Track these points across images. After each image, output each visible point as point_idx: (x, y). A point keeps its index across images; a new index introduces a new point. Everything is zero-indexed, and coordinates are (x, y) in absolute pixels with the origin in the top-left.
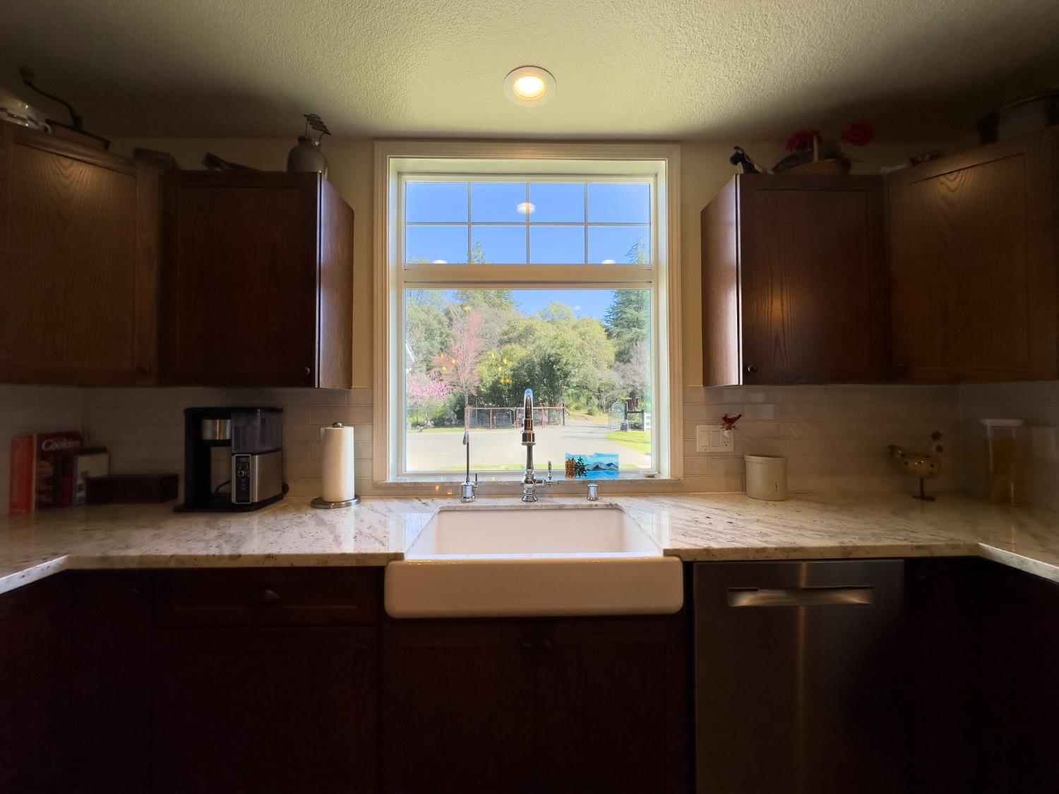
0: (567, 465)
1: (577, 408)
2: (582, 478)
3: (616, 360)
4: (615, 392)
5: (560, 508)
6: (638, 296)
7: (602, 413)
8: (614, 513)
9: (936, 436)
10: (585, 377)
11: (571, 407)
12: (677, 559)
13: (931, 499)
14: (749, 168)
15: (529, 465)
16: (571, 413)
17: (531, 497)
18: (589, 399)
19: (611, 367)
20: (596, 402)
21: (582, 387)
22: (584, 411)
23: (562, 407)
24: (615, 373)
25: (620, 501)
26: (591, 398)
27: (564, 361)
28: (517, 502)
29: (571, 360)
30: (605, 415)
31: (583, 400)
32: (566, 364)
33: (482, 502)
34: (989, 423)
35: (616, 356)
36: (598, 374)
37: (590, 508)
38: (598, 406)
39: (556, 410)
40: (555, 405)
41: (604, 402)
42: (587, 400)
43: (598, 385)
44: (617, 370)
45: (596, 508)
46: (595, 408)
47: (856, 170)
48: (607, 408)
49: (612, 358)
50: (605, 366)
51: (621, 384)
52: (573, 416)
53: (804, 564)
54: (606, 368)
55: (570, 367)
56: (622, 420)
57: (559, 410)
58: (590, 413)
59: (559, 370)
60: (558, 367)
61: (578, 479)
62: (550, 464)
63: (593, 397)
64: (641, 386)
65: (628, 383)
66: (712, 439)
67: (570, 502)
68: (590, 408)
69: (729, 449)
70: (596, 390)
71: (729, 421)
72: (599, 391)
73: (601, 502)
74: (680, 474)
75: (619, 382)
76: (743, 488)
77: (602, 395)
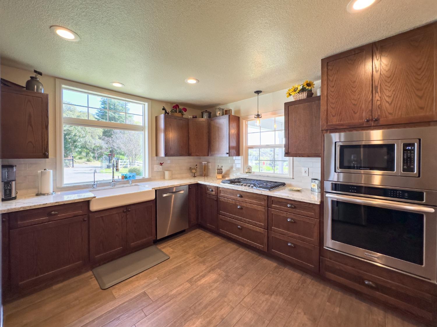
0: (122, 177)
1: (80, 158)
2: (126, 180)
3: (103, 135)
4: (102, 151)
5: (123, 187)
6: (115, 106)
7: (95, 161)
8: (136, 186)
9: (196, 165)
10: (86, 142)
11: (77, 158)
12: (154, 190)
13: (196, 177)
14: (166, 112)
15: (113, 177)
16: (76, 161)
17: (114, 185)
18: (87, 154)
19: (100, 138)
20: (92, 155)
21: (84, 147)
22: (84, 160)
23: (71, 158)
24: (103, 141)
25: (138, 184)
26: (89, 153)
27: (73, 134)
28: (110, 187)
29: (78, 134)
30: (97, 161)
31: (84, 154)
32: (75, 136)
33: (98, 188)
34: (203, 163)
35: (103, 133)
36: (93, 141)
37: (131, 186)
38: (93, 157)
39: (68, 160)
40: (67, 157)
41: (96, 155)
42: (86, 154)
43: (93, 146)
44: (103, 140)
45: (132, 186)
46: (91, 158)
48: (98, 158)
49: (101, 134)
50: (97, 137)
51: (106, 146)
52: (78, 162)
53: (175, 188)
54: (97, 139)
55: (77, 138)
56: (108, 164)
57: (70, 160)
58: (88, 161)
59: (70, 138)
60: (69, 137)
61: (125, 180)
62: (118, 177)
63: (90, 153)
64: (117, 148)
65: (110, 146)
66: (158, 168)
67: (125, 185)
68: (88, 158)
69: (161, 170)
70: (92, 149)
71: (161, 164)
72: (94, 150)
73: (133, 184)
74: (150, 176)
75: (104, 146)
76: (164, 178)
77: (95, 151)
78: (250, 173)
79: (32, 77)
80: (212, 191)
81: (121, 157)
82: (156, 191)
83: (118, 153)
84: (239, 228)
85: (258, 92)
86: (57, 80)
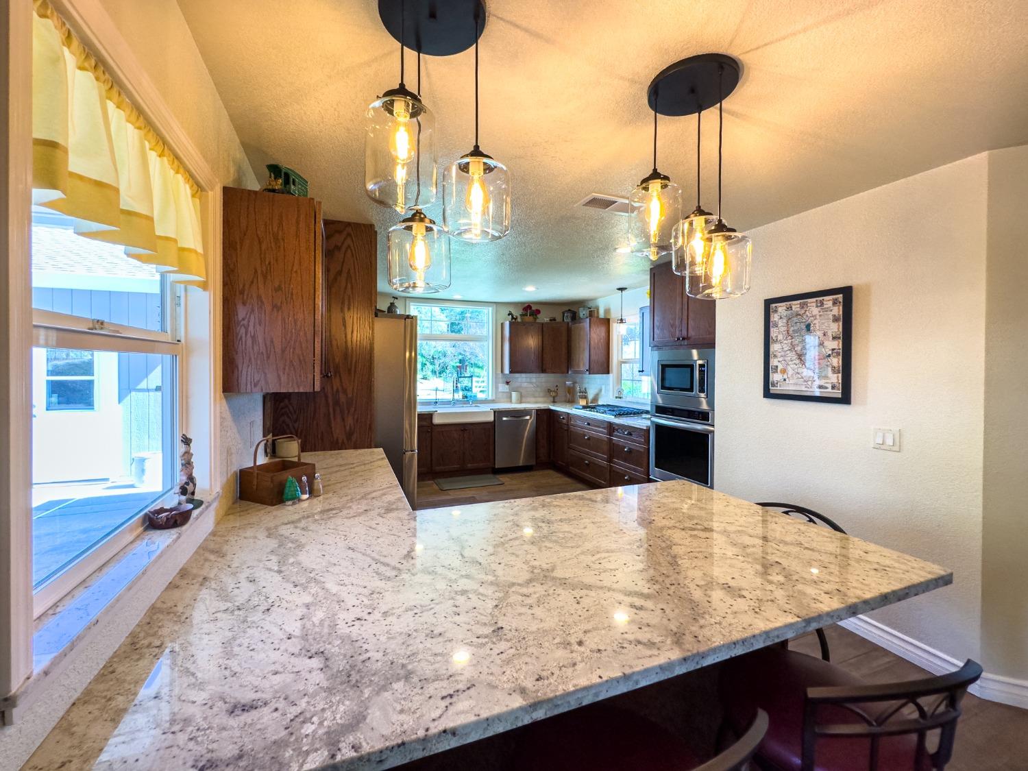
4: (447, 360)
5: (462, 405)
7: (435, 378)
9: (557, 386)
12: (492, 410)
13: (547, 400)
14: (513, 318)
18: (425, 365)
20: (431, 367)
24: (448, 343)
30: (438, 379)
34: (567, 382)
36: (433, 343)
38: (432, 371)
41: (437, 368)
43: (433, 353)
44: (449, 339)
45: (471, 405)
46: (429, 373)
47: (538, 321)
48: (440, 373)
49: (445, 330)
51: (453, 352)
64: (470, 354)
65: (459, 351)
66: (503, 388)
67: (465, 405)
68: (424, 373)
69: (508, 390)
70: (430, 357)
71: (508, 383)
72: (433, 358)
73: (474, 405)
74: (494, 398)
75: (450, 351)
76: (511, 402)
77: (436, 361)
78: (620, 398)
79: (391, 303)
80: (563, 418)
81: (477, 370)
82: (495, 412)
83: (472, 364)
84: (586, 464)
85: (621, 289)
86: (407, 299)
